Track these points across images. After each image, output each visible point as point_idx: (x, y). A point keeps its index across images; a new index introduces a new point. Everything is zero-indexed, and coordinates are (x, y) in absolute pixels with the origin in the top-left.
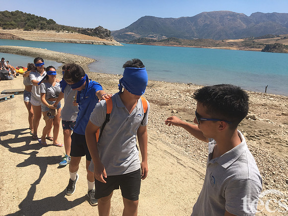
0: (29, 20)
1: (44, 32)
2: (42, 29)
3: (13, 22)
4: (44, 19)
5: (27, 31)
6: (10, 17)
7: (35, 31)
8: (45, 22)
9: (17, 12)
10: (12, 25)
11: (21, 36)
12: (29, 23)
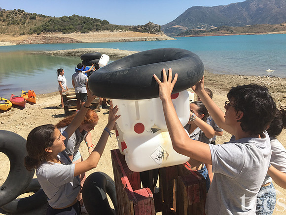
0: (85, 22)
1: (100, 33)
2: (97, 30)
3: (71, 27)
4: (98, 20)
5: (84, 34)
6: (68, 21)
7: (91, 33)
8: (99, 23)
9: (74, 16)
10: (70, 29)
11: (79, 39)
12: (85, 26)
